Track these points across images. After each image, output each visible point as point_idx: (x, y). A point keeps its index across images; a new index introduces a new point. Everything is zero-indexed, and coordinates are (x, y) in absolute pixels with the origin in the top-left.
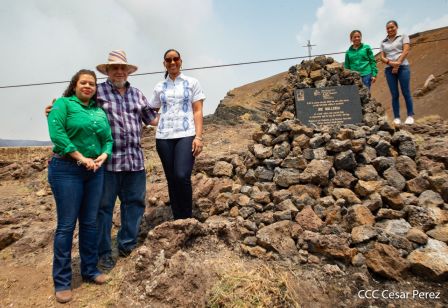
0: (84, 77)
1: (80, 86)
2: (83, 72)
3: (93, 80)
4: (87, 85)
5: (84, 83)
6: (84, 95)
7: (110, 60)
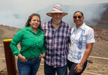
0: (35, 18)
1: (32, 22)
2: (34, 15)
3: (38, 19)
4: (36, 22)
5: (35, 21)
6: (34, 26)
7: (53, 11)
